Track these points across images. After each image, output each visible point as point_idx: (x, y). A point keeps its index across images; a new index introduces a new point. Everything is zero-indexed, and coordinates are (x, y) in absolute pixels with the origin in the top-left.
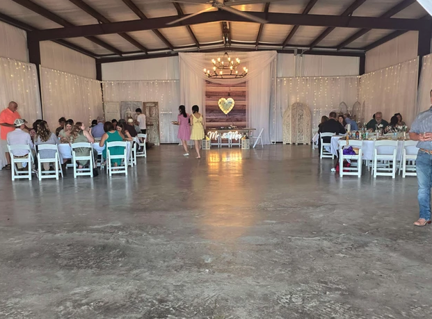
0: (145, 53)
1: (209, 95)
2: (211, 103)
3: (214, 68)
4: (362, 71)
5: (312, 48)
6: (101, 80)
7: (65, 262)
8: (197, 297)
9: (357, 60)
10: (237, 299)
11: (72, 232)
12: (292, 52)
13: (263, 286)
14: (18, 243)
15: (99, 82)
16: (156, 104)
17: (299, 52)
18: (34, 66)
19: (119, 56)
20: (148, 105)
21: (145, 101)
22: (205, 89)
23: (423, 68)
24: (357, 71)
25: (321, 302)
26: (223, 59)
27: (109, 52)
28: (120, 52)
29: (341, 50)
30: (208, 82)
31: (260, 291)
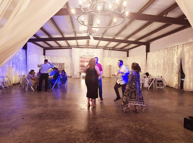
0: (60, 47)
1: (81, 61)
2: (82, 64)
3: (85, 53)
4: (128, 56)
5: (113, 49)
6: (45, 55)
7: (57, 117)
8: (107, 127)
9: (126, 52)
10: (120, 127)
11: (53, 107)
12: (107, 49)
13: (126, 123)
14: (36, 111)
15: (44, 56)
16: (64, 64)
17: (109, 49)
18: (25, 50)
19: (51, 48)
20: (61, 64)
21: (60, 63)
22: (80, 59)
23: (148, 56)
24: (127, 56)
25: (145, 127)
26: (87, 51)
27: (49, 46)
28: (52, 47)
29: (122, 49)
30: (81, 57)
31: (126, 125)
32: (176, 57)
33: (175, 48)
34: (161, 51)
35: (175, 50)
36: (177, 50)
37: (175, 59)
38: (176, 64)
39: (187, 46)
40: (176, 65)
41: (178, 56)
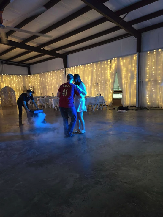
17: (2, 63)
23: (66, 72)
24: (28, 73)
29: (20, 64)
32: (109, 72)
33: (107, 62)
34: (87, 65)
35: (108, 65)
36: (110, 64)
37: (108, 74)
38: (110, 79)
39: (123, 60)
40: (110, 81)
41: (113, 71)
